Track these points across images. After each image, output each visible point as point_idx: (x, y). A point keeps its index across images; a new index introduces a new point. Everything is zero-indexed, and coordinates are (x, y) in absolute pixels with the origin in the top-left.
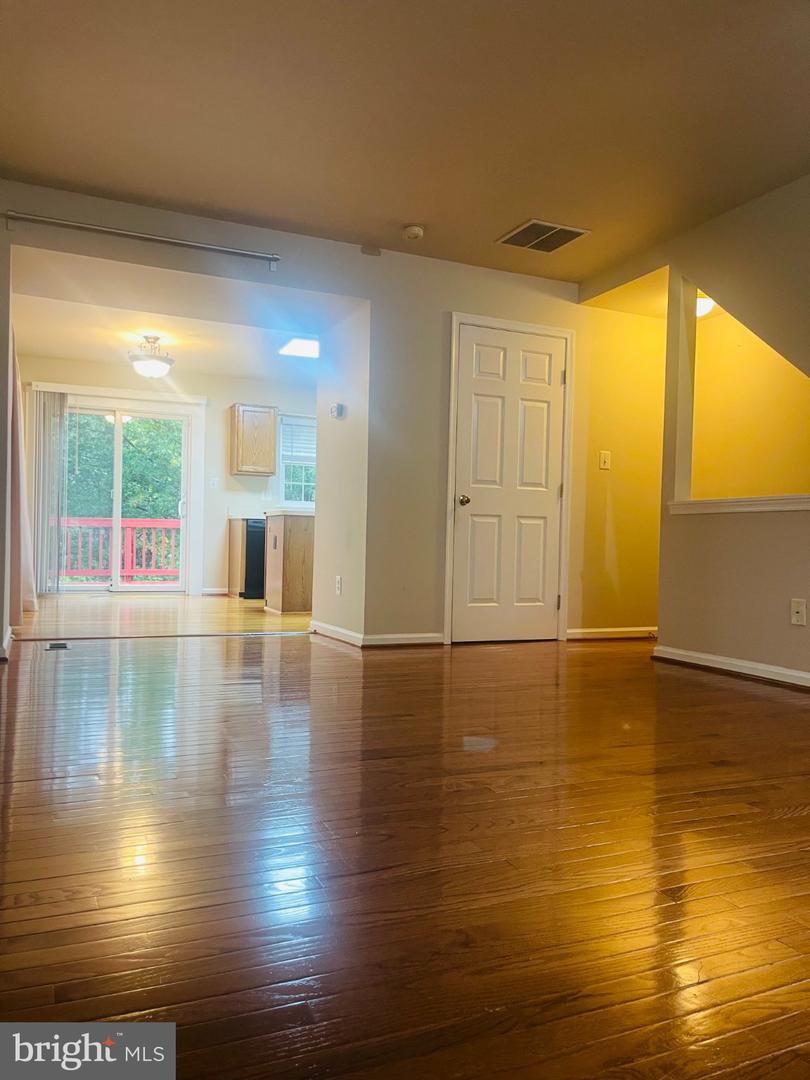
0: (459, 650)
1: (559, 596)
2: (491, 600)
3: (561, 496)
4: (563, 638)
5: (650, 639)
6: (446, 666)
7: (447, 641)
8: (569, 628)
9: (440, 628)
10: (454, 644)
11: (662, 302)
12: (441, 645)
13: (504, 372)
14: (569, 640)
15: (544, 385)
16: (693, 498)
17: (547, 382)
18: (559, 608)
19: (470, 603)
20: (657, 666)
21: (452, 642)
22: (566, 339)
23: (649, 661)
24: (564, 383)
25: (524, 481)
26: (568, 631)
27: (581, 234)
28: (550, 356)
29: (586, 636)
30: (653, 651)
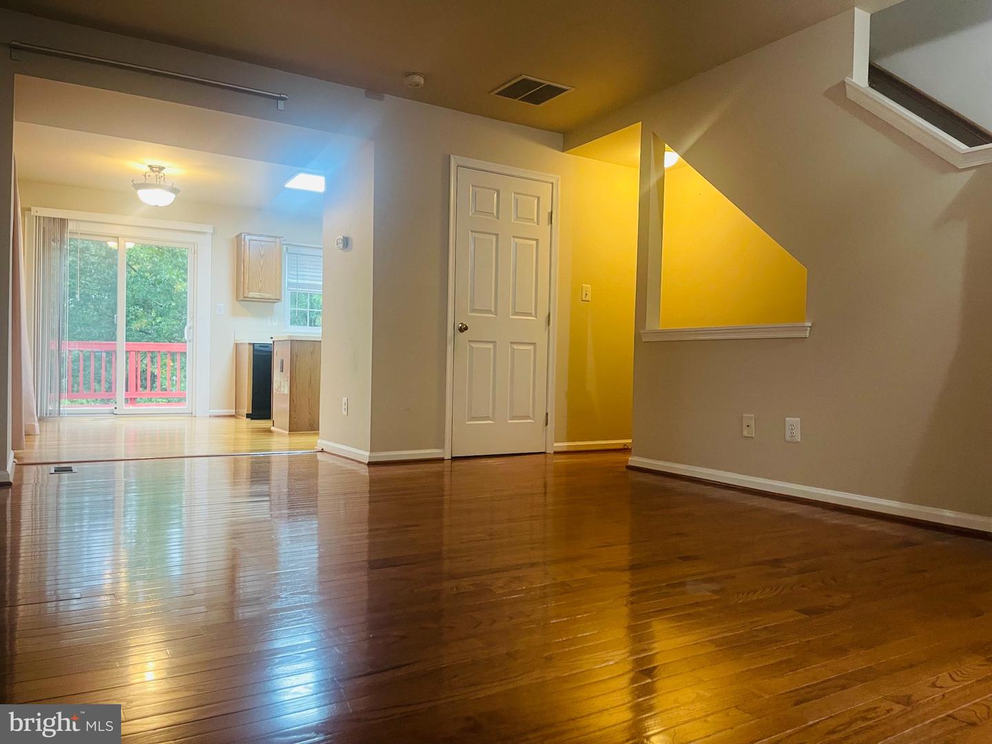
0: (456, 463)
1: (547, 414)
2: (487, 418)
3: (549, 325)
4: (550, 451)
5: (625, 450)
6: (447, 480)
7: (448, 456)
8: (556, 441)
9: (441, 445)
10: (454, 459)
11: (637, 153)
12: (442, 460)
13: (498, 212)
14: (556, 453)
15: (533, 224)
16: (661, 328)
17: (536, 221)
18: (547, 424)
19: (468, 421)
20: (631, 474)
21: (452, 457)
22: (552, 183)
23: (625, 470)
24: (551, 223)
25: (517, 311)
26: (555, 445)
27: (565, 90)
28: (539, 198)
29: (571, 449)
30: (627, 461)
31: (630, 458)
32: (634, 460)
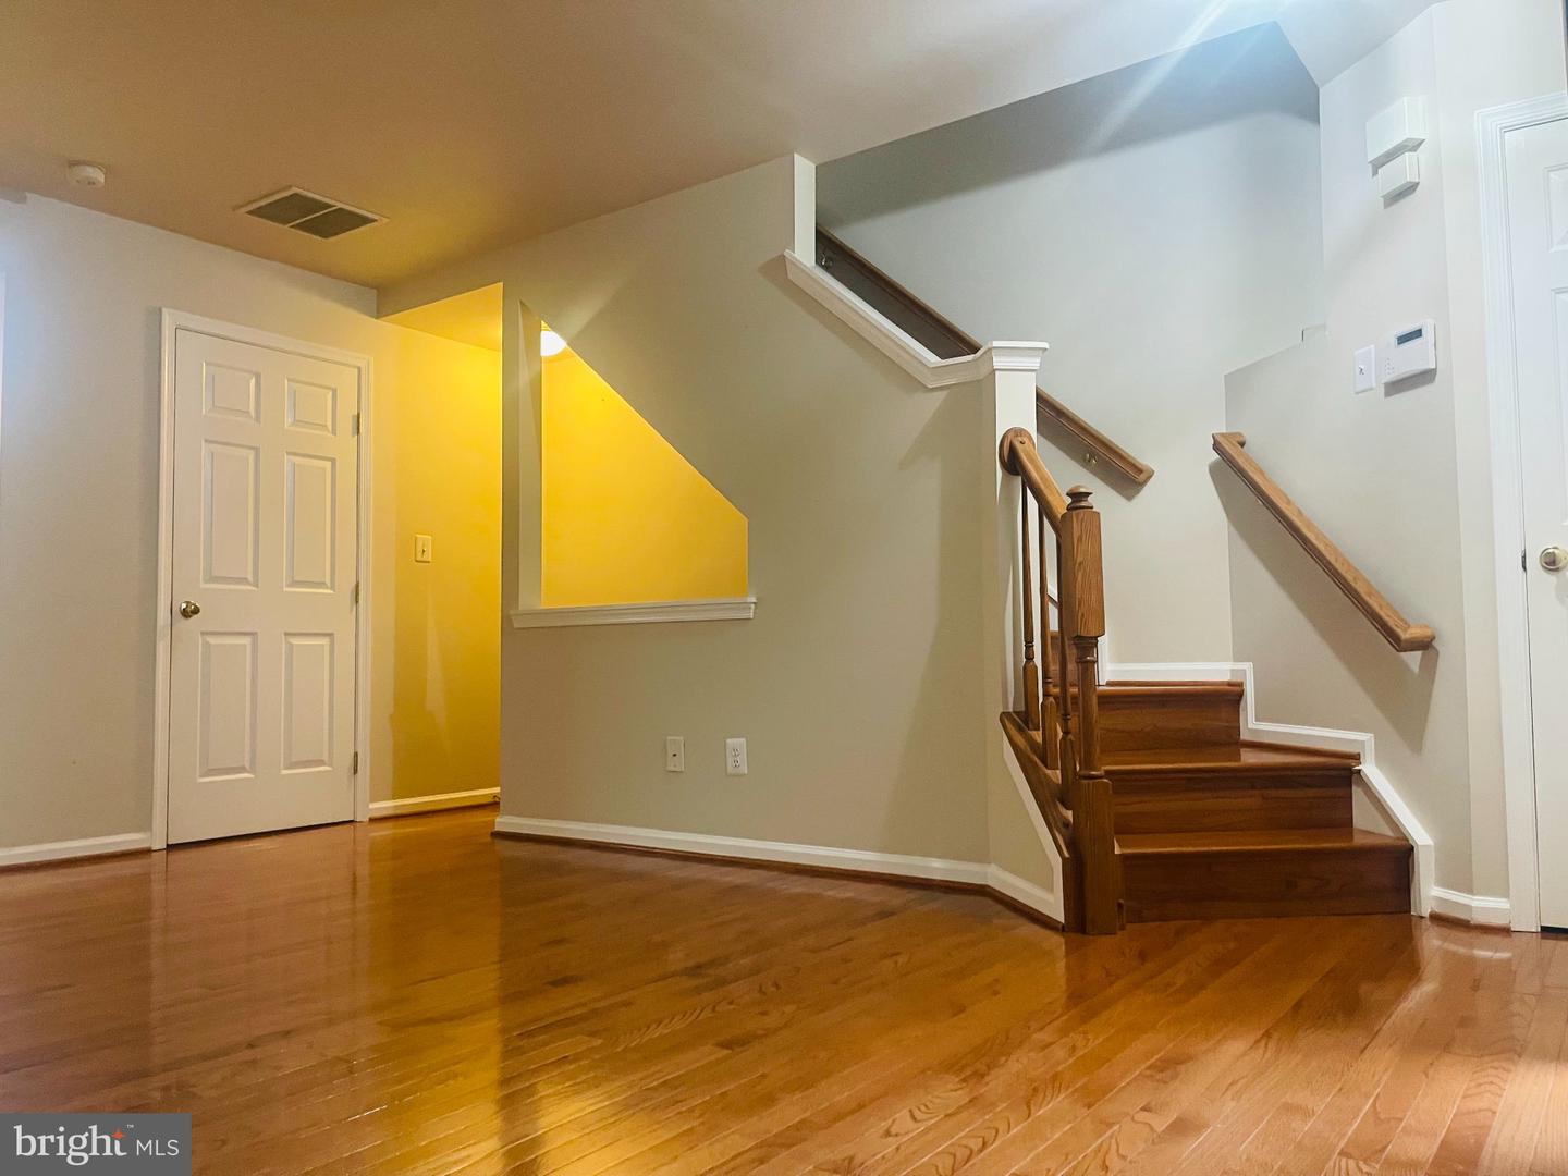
0: (178, 856)
1: (356, 755)
2: (242, 769)
3: (357, 602)
4: (362, 817)
6: (157, 888)
7: (159, 844)
8: (373, 800)
9: (145, 825)
10: (170, 848)
12: (147, 852)
13: (258, 411)
14: (373, 820)
15: (325, 433)
16: (545, 605)
17: (330, 428)
18: (355, 771)
19: (202, 776)
20: (501, 846)
21: (167, 845)
22: (359, 369)
23: (489, 839)
24: (358, 432)
25: (296, 579)
26: (372, 806)
27: (374, 221)
28: (334, 391)
29: (398, 812)
30: (493, 823)
31: (498, 820)
32: (505, 822)
